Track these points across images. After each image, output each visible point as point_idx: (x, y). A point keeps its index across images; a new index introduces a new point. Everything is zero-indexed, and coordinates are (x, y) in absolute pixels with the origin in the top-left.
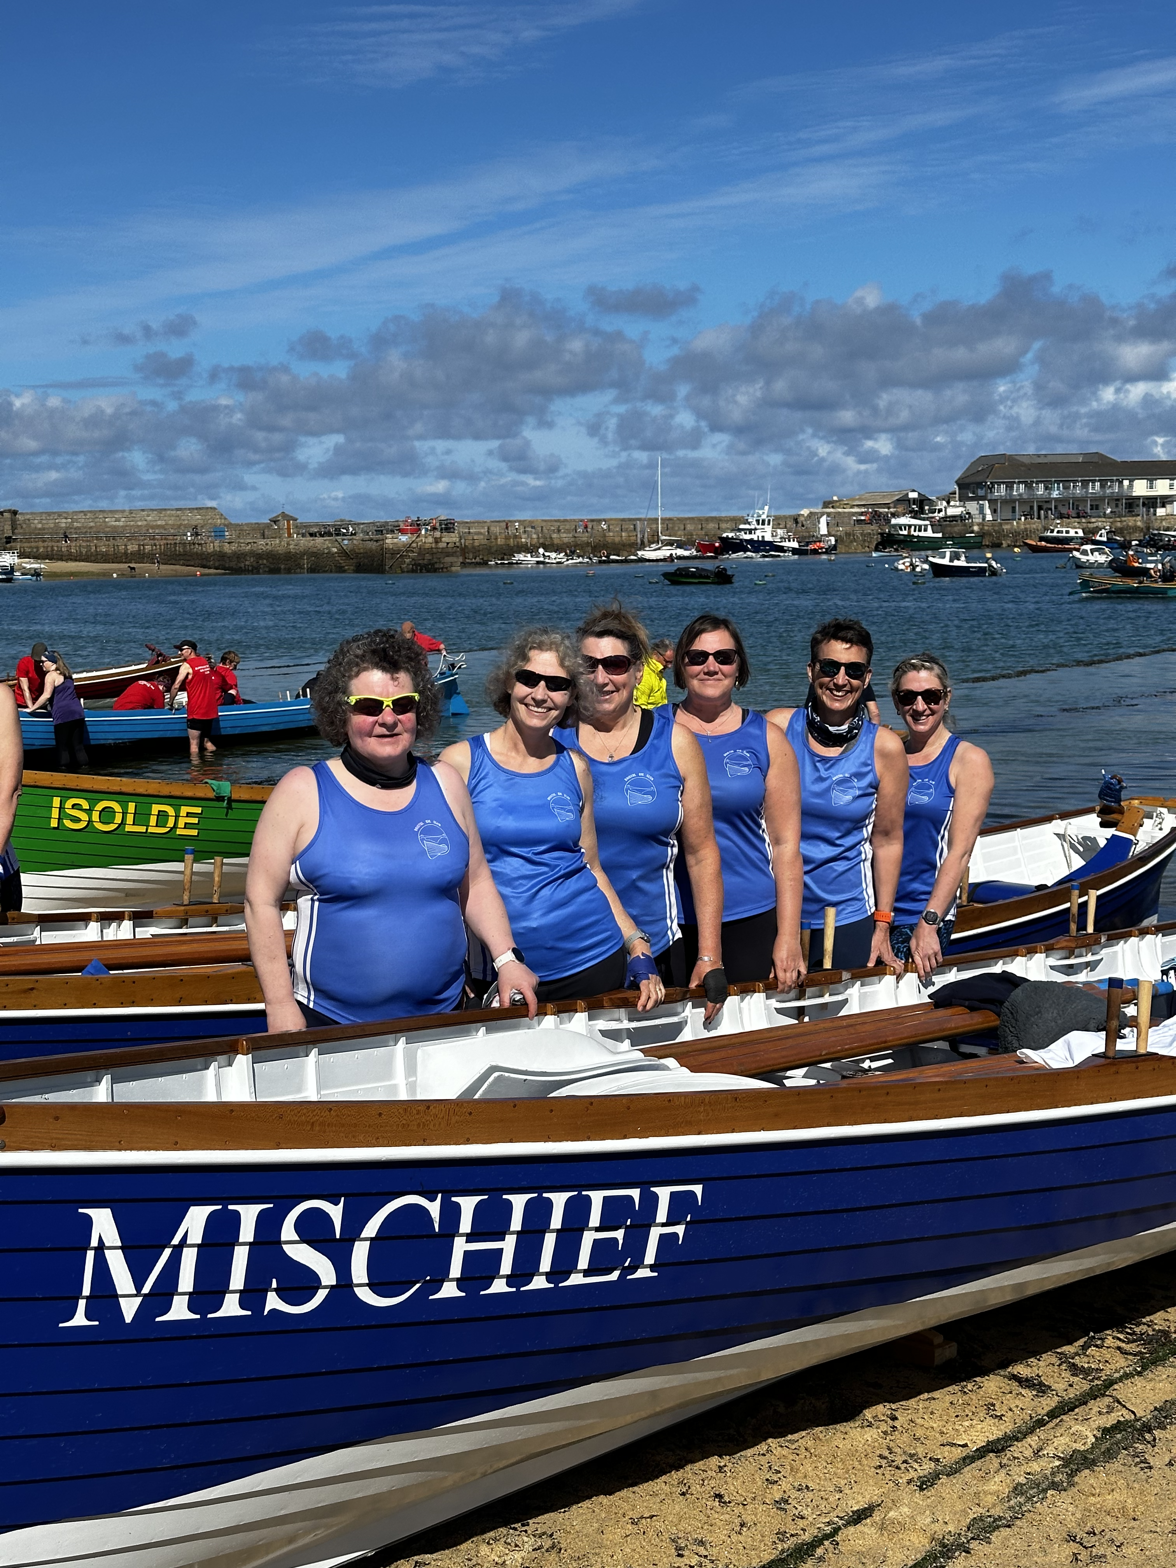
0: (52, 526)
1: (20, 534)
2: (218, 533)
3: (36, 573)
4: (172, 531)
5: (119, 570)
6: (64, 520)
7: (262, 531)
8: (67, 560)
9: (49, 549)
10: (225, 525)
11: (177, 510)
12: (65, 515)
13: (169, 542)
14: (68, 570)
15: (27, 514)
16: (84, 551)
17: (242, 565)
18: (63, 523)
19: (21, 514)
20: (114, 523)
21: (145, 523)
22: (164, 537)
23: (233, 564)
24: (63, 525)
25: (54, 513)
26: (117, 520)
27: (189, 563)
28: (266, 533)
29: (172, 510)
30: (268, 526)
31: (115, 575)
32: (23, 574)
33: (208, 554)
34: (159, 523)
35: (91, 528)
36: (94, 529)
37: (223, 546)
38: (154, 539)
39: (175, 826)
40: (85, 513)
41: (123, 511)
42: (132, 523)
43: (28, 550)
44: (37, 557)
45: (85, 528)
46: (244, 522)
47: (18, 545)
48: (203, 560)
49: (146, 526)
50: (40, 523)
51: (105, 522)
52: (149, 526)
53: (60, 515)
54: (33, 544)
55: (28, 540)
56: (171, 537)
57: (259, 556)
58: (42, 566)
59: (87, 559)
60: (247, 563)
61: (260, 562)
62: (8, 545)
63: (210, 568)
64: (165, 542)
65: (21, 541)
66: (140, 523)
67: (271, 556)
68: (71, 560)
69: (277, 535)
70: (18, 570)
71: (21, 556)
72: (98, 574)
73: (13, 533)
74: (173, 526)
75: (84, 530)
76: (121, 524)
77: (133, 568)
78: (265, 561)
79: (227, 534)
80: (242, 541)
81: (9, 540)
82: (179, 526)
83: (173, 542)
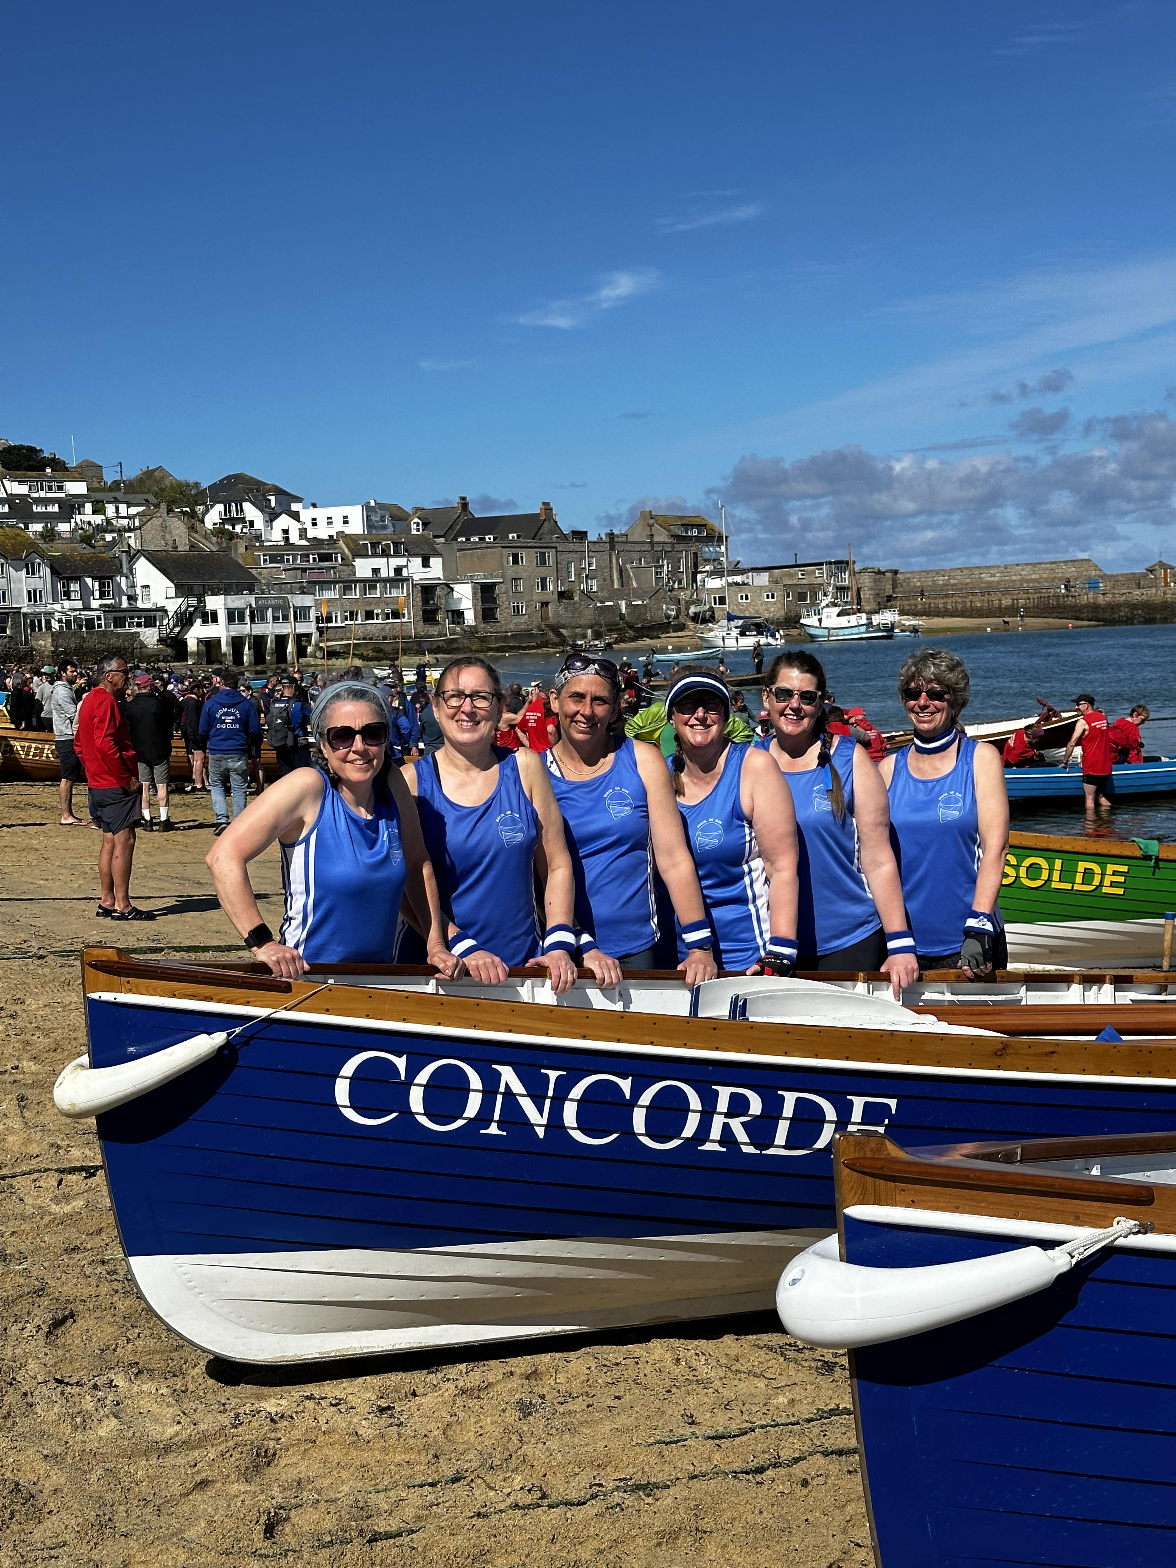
0: (930, 583)
1: (900, 592)
2: (1093, 585)
3: (915, 630)
4: (1046, 584)
5: (993, 624)
6: (942, 578)
7: (1138, 581)
8: (943, 617)
9: (927, 606)
10: (1099, 576)
11: (1052, 563)
12: (942, 573)
13: (1043, 595)
14: (945, 626)
15: (907, 573)
16: (960, 607)
17: (1117, 616)
18: (940, 580)
19: (903, 573)
20: (989, 579)
21: (1019, 577)
22: (1037, 590)
23: (1107, 616)
24: (941, 582)
25: (932, 571)
26: (993, 575)
27: (1062, 615)
28: (1142, 582)
29: (1047, 563)
30: (1144, 576)
31: (989, 630)
32: (902, 631)
33: (1082, 606)
34: (1033, 577)
35: (967, 584)
36: (970, 585)
37: (1097, 597)
38: (1028, 593)
39: (1101, 885)
40: (961, 570)
41: (998, 567)
42: (1007, 578)
43: (907, 608)
44: (915, 614)
45: (961, 584)
46: (1119, 573)
47: (898, 603)
48: (1076, 612)
49: (1020, 580)
50: (919, 581)
51: (981, 578)
52: (1023, 580)
53: (937, 572)
54: (912, 602)
55: (907, 598)
56: (1044, 591)
57: (1134, 606)
58: (920, 623)
59: (962, 614)
60: (1122, 614)
61: (1135, 612)
62: (889, 604)
63: (1083, 620)
64: (1039, 595)
65: (901, 599)
66: (1014, 578)
67: (1147, 606)
68: (947, 616)
69: (1154, 584)
70: (898, 627)
71: (902, 613)
72: (973, 629)
73: (894, 592)
74: (1046, 580)
75: (961, 587)
76: (996, 579)
77: (1008, 622)
78: (1140, 612)
79: (1101, 585)
80: (1117, 592)
81: (889, 598)
82: (1053, 579)
83: (1046, 595)
